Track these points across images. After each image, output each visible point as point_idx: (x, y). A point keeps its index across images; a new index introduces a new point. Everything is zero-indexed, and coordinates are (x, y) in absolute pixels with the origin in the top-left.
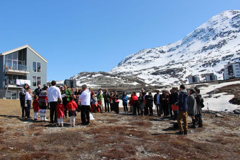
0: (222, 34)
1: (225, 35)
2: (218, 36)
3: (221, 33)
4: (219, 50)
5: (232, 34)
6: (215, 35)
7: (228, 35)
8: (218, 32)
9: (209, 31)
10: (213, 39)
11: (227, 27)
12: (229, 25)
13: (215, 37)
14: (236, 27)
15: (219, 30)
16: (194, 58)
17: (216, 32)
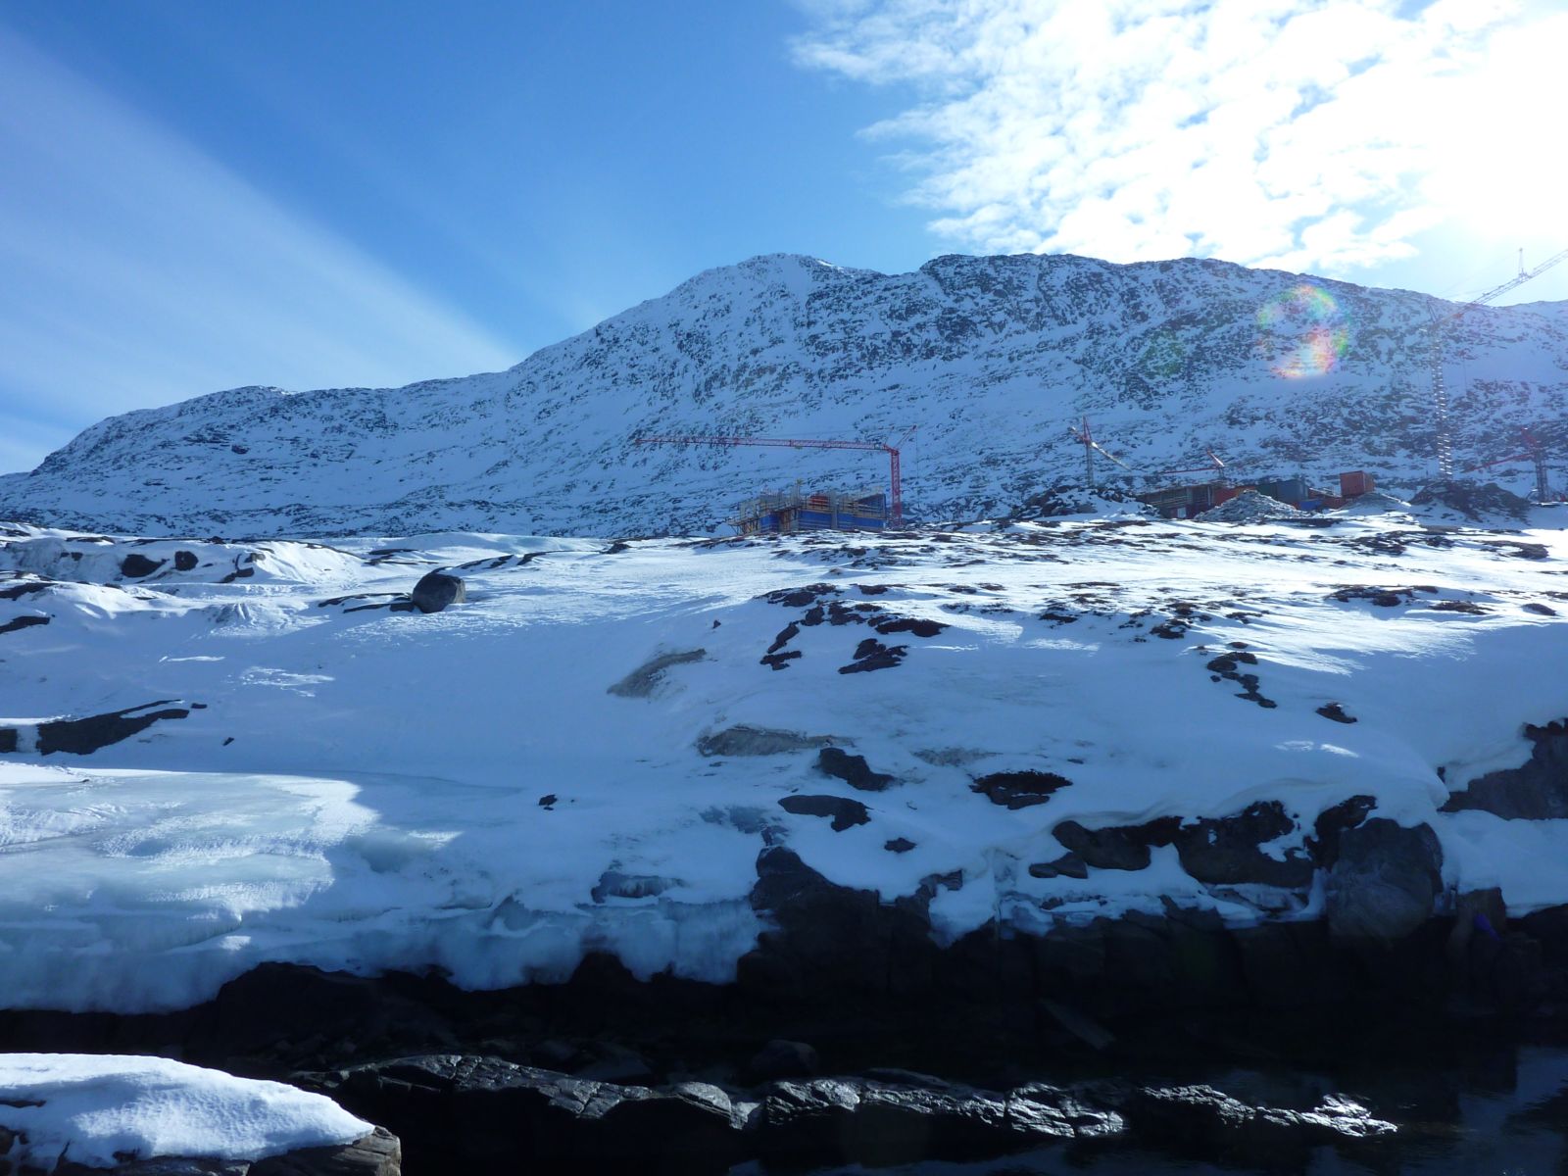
0: (746, 375)
1: (759, 384)
2: (723, 384)
3: (744, 367)
4: (719, 459)
5: (797, 385)
6: (710, 374)
7: (778, 387)
8: (726, 361)
9: (681, 346)
10: (697, 393)
11: (774, 342)
12: (786, 330)
13: (708, 385)
14: (821, 348)
15: (734, 351)
16: (569, 488)
17: (715, 362)
